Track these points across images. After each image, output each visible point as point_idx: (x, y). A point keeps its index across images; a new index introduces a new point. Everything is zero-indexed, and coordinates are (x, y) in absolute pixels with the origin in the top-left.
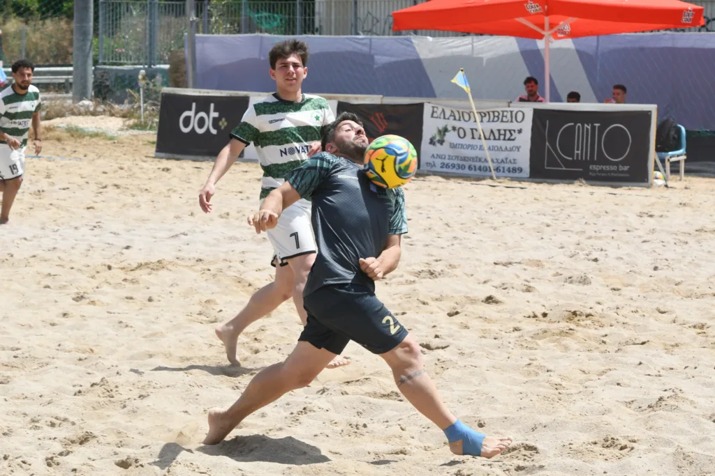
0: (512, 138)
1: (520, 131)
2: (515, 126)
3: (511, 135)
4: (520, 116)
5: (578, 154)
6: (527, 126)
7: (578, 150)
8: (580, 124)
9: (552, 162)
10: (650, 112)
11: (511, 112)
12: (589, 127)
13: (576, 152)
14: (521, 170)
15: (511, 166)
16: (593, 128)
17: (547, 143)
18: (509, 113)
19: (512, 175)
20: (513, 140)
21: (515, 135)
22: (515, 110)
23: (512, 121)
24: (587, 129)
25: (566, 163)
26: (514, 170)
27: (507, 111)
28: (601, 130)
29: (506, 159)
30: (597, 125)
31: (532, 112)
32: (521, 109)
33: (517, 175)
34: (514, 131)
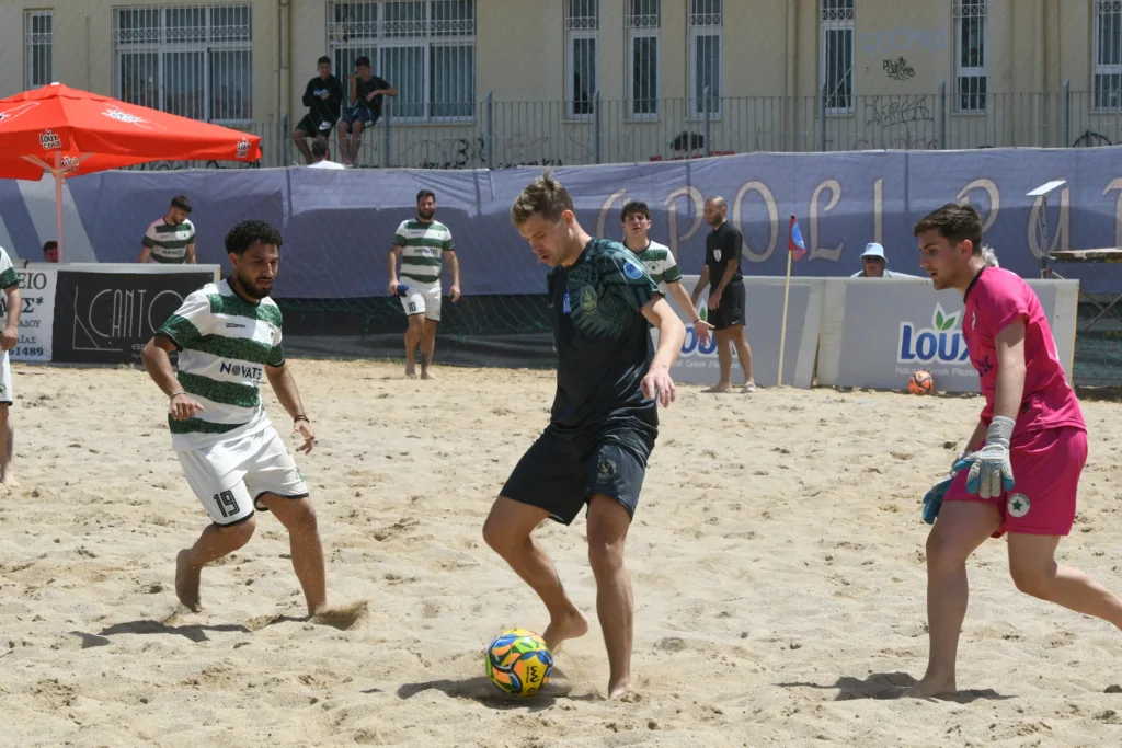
0: (30, 309)
1: (40, 301)
2: (34, 293)
3: (29, 304)
4: (40, 281)
5: (116, 330)
6: (50, 294)
7: (117, 324)
8: (119, 291)
9: (83, 340)
10: (212, 273)
11: (30, 275)
12: (132, 295)
13: (114, 327)
14: (40, 351)
15: (29, 346)
16: (137, 295)
17: (76, 316)
18: (28, 276)
19: (29, 357)
20: (31, 311)
21: (34, 305)
22: (35, 272)
23: (29, 287)
24: (129, 297)
25: (102, 342)
26: (33, 351)
27: (24, 274)
28: (148, 298)
29: (23, 337)
30: (142, 291)
31: (56, 275)
32: (44, 272)
33: (36, 357)
34: (33, 300)
